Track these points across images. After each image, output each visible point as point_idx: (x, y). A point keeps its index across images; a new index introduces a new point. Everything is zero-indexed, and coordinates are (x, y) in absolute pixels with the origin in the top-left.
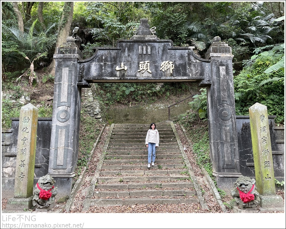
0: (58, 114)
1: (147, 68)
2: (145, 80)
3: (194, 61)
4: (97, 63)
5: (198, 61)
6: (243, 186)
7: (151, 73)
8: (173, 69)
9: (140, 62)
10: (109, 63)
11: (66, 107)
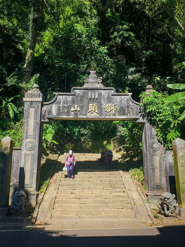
0: (26, 145)
1: (95, 109)
2: (93, 118)
3: (132, 104)
4: (56, 105)
7: (98, 113)
8: (115, 110)
9: (90, 105)
10: (66, 105)
11: (32, 139)
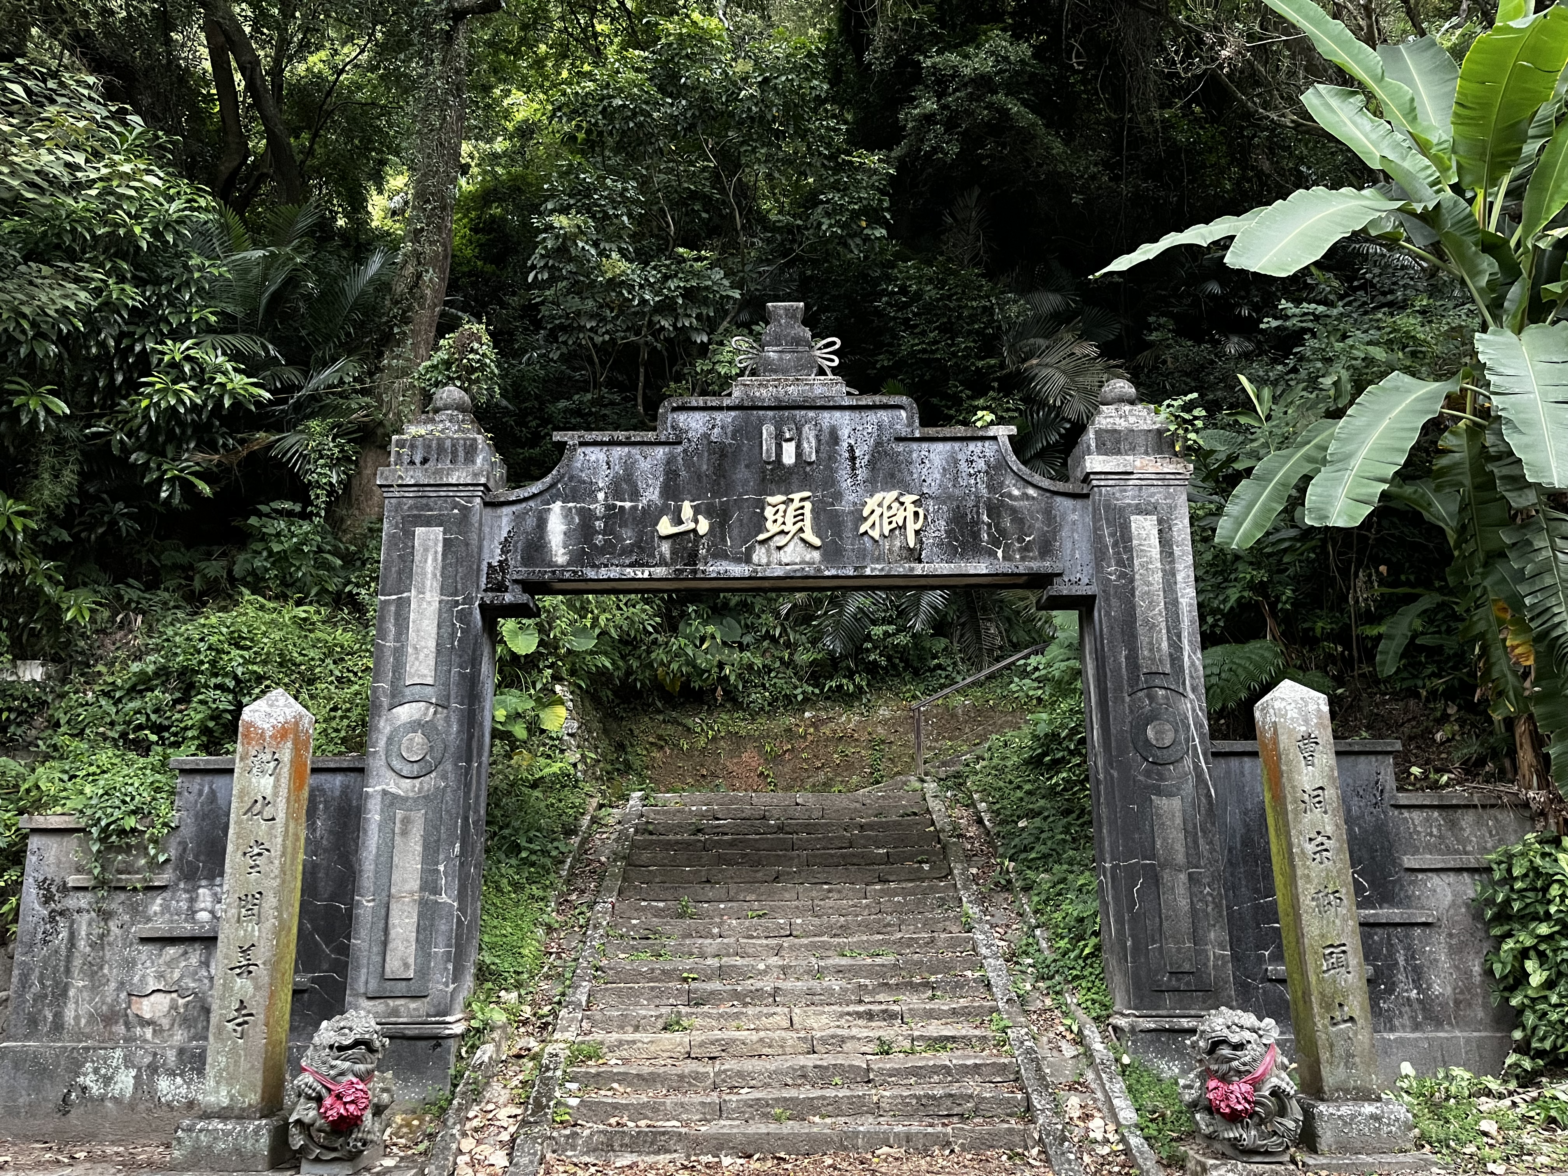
0: (390, 740)
1: (800, 524)
2: (792, 578)
3: (1016, 492)
4: (571, 505)
5: (1031, 491)
6: (1226, 1051)
7: (817, 548)
8: (918, 526)
9: (770, 499)
10: (628, 505)
11: (427, 709)
